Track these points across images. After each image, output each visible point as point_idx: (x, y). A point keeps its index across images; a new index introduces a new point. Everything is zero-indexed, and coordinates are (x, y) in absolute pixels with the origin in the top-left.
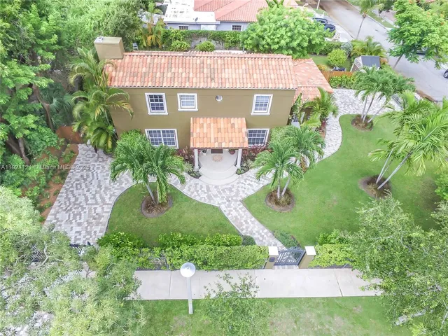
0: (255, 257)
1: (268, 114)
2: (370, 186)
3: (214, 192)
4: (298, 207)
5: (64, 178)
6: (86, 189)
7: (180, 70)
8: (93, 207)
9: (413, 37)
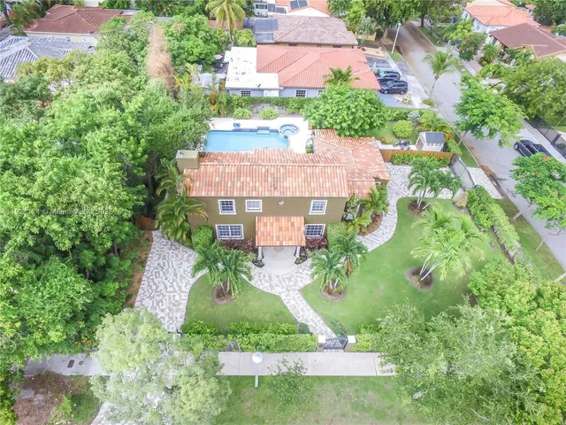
0: (306, 344)
1: (324, 214)
2: (415, 277)
3: (275, 281)
4: (349, 297)
5: (144, 267)
6: (164, 278)
7: (248, 178)
8: (172, 294)
9: (475, 118)
